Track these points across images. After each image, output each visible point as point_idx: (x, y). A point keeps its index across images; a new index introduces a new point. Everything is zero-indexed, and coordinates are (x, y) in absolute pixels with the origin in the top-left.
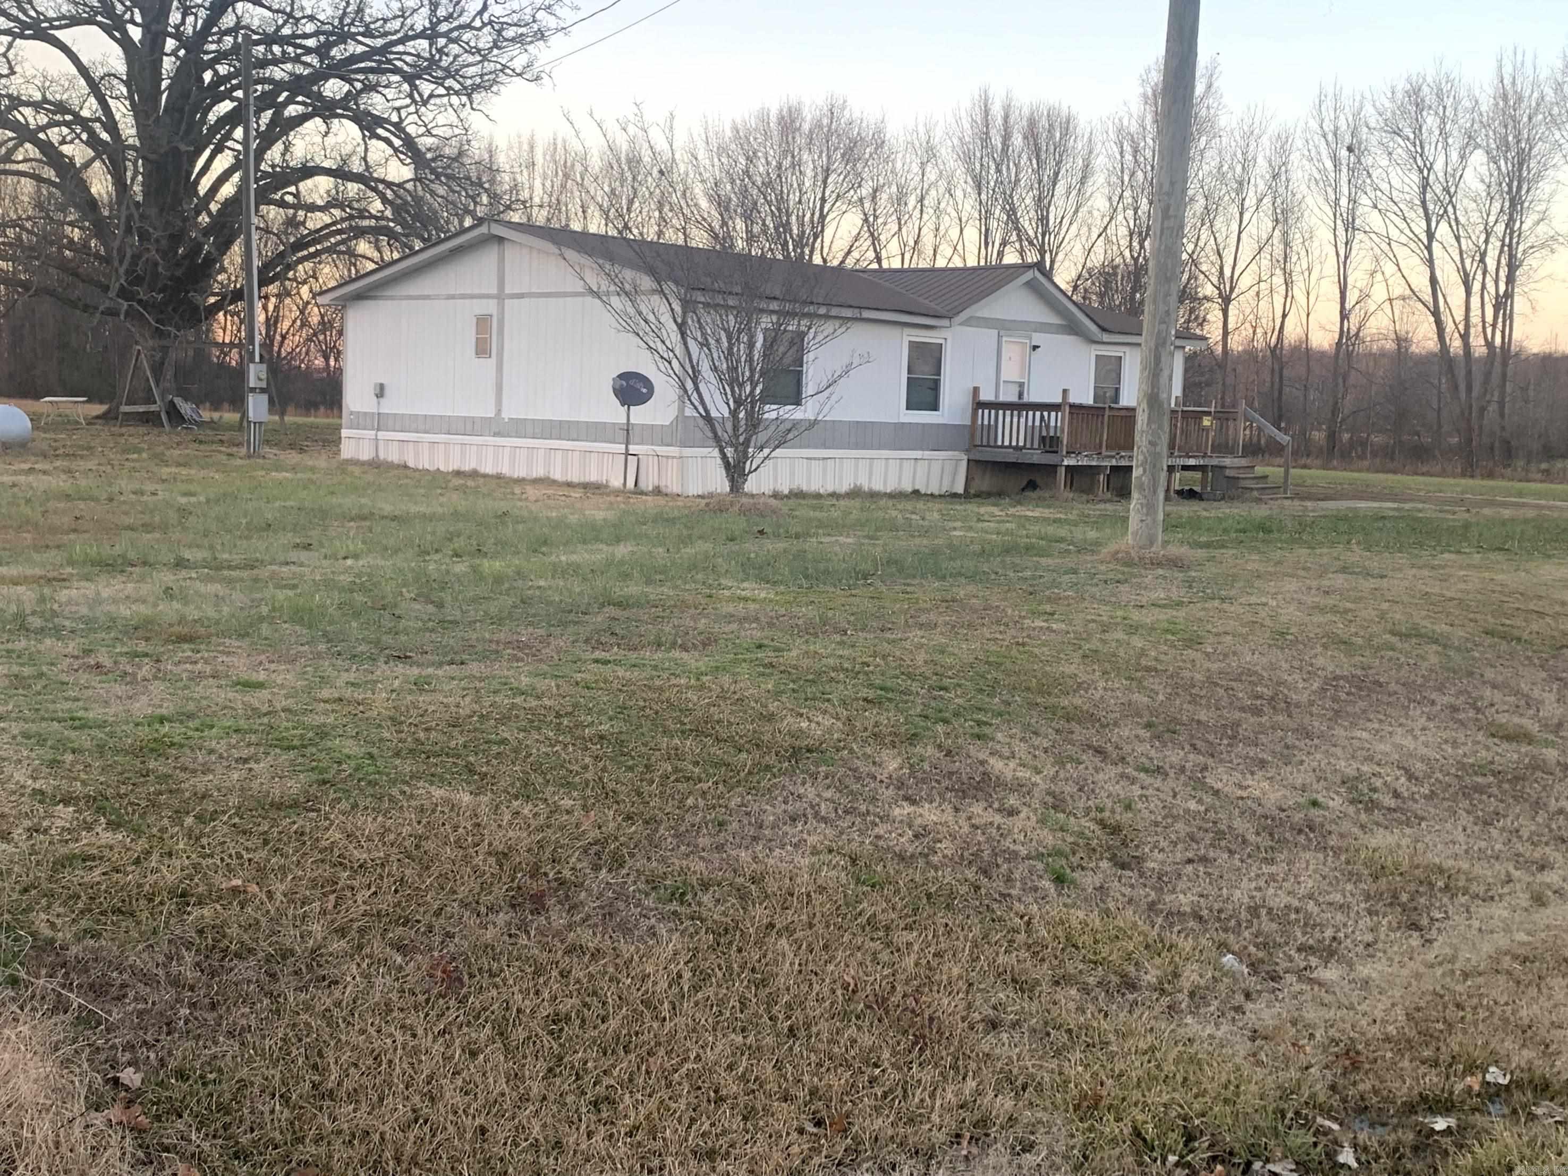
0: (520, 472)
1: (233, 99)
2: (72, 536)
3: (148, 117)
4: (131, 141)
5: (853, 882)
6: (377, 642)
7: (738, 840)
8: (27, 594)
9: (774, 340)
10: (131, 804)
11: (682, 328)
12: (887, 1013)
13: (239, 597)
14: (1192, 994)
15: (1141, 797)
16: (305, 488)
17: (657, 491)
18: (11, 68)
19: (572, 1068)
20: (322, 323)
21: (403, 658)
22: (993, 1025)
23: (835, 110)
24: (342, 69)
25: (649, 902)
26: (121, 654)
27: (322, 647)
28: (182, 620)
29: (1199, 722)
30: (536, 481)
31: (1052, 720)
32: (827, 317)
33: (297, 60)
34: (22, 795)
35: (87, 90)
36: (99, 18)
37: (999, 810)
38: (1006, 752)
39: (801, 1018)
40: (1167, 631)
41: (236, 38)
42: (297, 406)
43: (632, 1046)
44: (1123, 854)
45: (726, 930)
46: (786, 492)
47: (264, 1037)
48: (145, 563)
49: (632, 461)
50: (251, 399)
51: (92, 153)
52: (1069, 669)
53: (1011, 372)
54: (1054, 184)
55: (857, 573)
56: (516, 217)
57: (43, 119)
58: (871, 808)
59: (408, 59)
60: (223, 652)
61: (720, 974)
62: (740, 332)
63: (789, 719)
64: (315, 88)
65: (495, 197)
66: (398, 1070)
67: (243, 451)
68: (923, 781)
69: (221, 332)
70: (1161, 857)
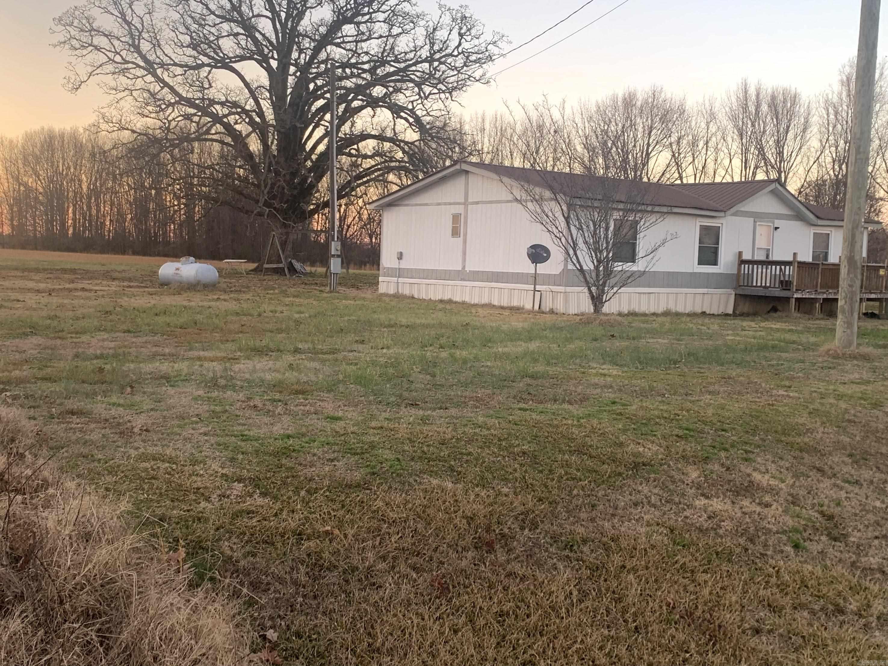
0: (475, 301)
1: (324, 98)
2: (240, 335)
3: (280, 109)
4: (271, 122)
5: (671, 543)
6: (400, 396)
7: (603, 516)
8: (217, 366)
9: (621, 226)
10: (273, 483)
11: (567, 219)
12: (693, 621)
13: (327, 370)
14: (879, 618)
15: (847, 498)
16: (360, 309)
17: (552, 312)
18: (210, 84)
19: (511, 643)
20: (369, 218)
21: (414, 405)
22: (757, 631)
23: (656, 94)
24: (382, 81)
25: (552, 550)
26: (267, 400)
27: (371, 398)
28: (298, 382)
29: (881, 454)
30: (483, 306)
31: (791, 451)
32: (652, 212)
33: (359, 76)
34: (216, 477)
35: (248, 95)
36: (255, 56)
37: (759, 504)
38: (763, 469)
39: (642, 622)
40: (861, 398)
41: (326, 65)
42: (355, 264)
43: (545, 632)
44: (835, 533)
45: (597, 568)
46: (626, 312)
47: (342, 616)
48: (278, 350)
49: (538, 294)
50: (332, 261)
51: (250, 129)
52: (801, 421)
53: (762, 242)
54: (787, 133)
55: (670, 361)
56: (474, 159)
57: (226, 111)
58: (682, 500)
59: (418, 74)
60: (319, 400)
61: (594, 594)
62: (601, 221)
63: (632, 446)
64: (368, 91)
65: (463, 149)
66: (414, 639)
67: (328, 289)
68: (713, 485)
69: (315, 224)
70: (859, 534)
